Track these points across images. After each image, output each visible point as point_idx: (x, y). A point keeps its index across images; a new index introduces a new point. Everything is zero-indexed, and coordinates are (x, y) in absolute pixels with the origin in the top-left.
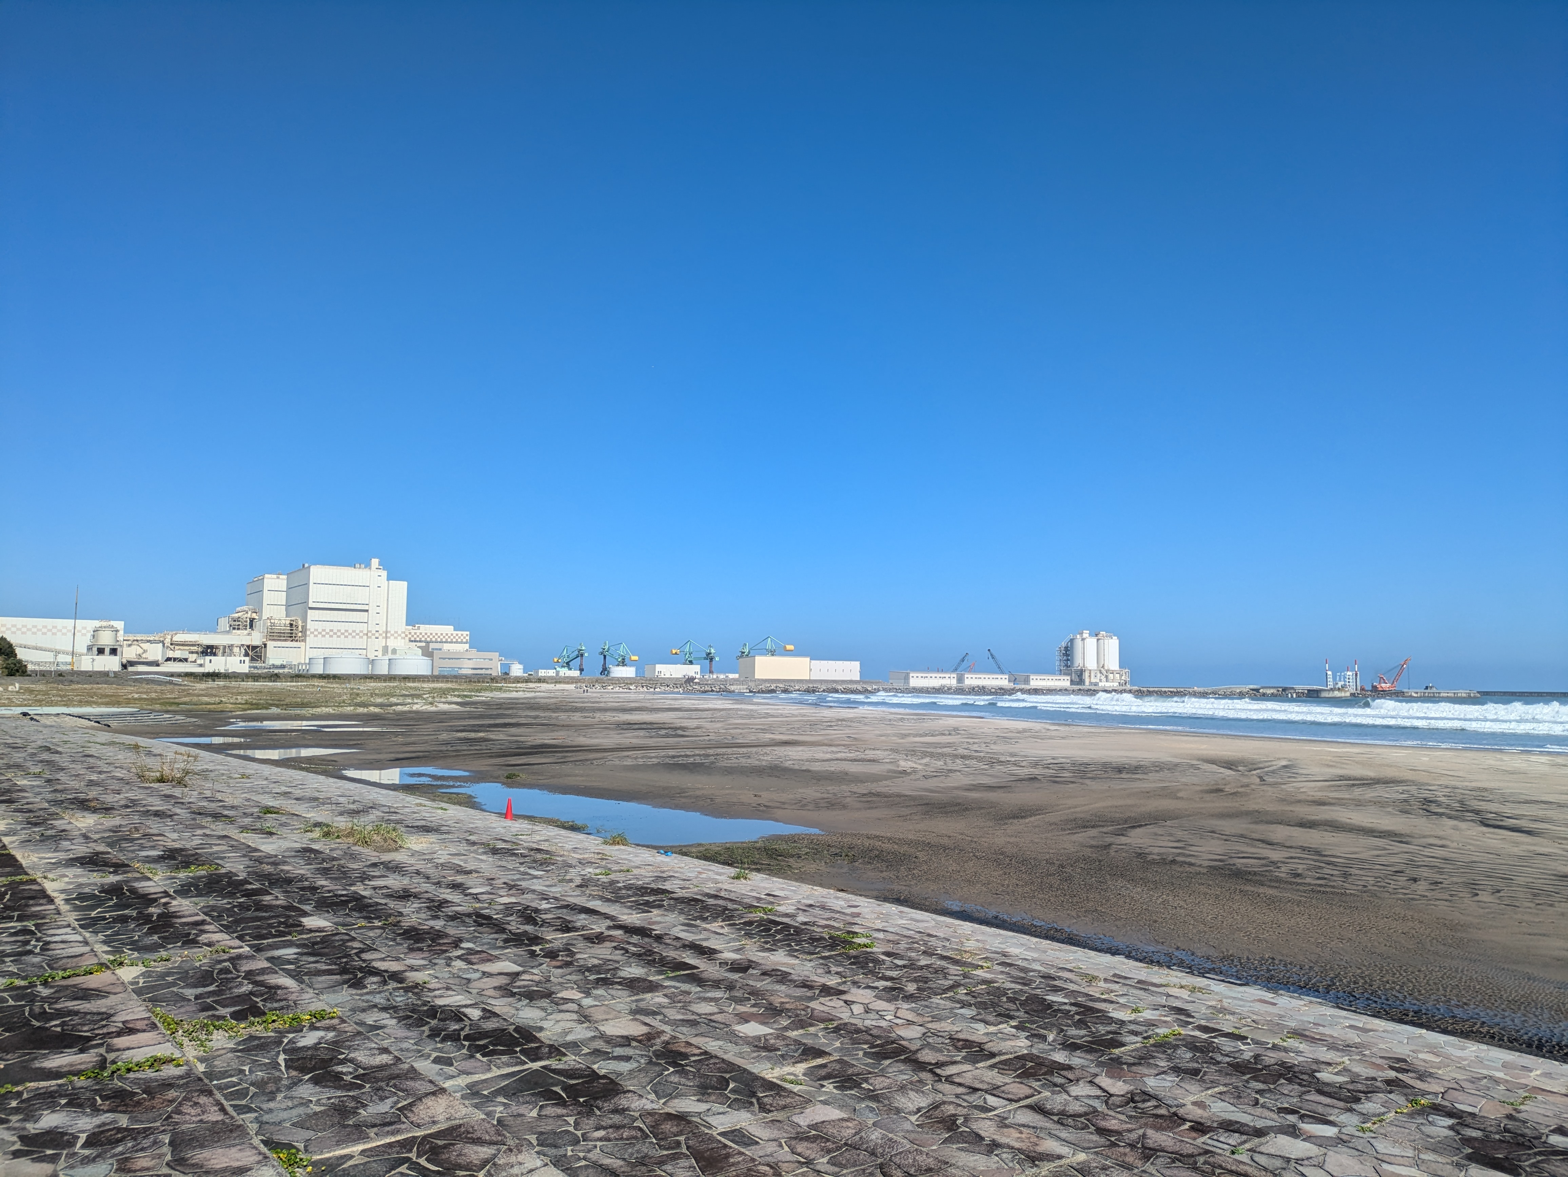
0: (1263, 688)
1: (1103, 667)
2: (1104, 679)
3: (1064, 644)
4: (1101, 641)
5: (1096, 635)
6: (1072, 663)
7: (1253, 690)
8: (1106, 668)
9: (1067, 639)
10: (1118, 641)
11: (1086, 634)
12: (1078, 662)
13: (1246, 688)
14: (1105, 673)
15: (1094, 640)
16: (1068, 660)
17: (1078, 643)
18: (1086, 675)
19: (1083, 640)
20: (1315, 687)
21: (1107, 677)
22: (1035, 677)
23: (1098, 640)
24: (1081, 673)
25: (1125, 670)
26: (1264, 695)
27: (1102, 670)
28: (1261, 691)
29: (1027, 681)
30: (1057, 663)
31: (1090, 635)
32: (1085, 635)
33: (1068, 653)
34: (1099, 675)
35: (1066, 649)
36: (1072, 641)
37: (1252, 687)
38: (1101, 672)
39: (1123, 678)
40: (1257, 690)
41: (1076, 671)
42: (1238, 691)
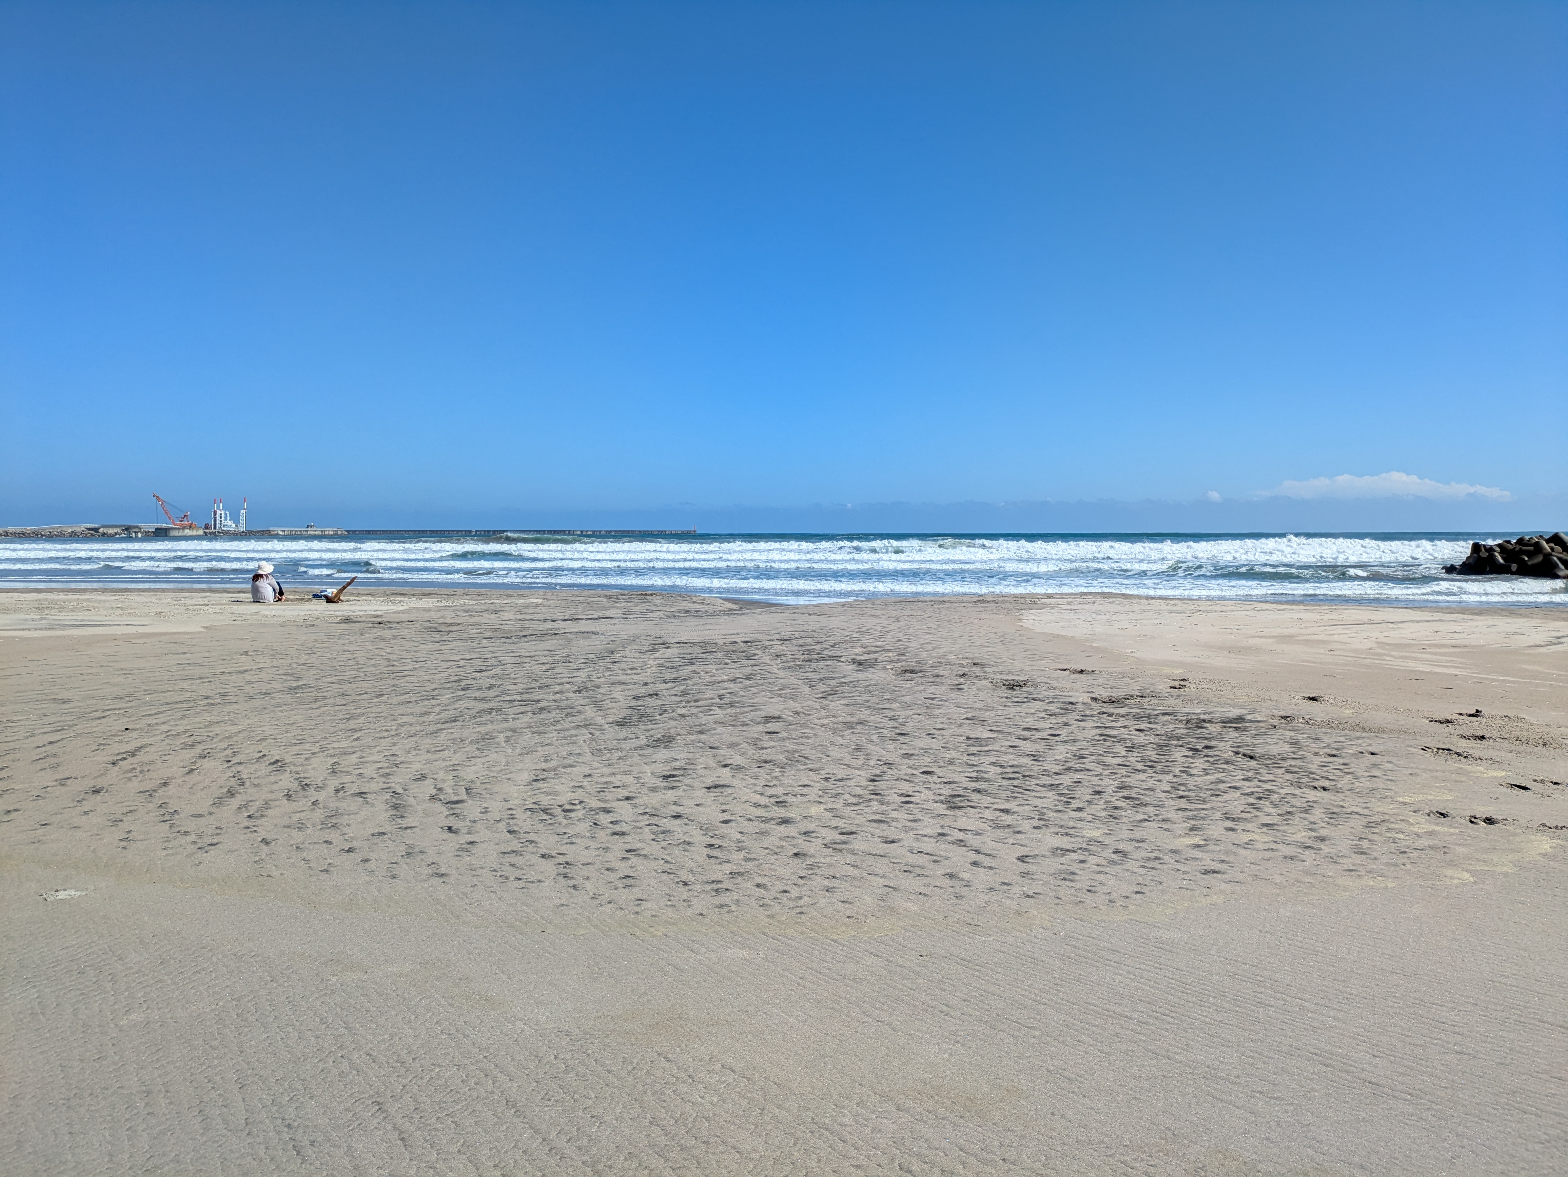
0: (104, 527)
7: (89, 529)
13: (80, 527)
20: (164, 526)
26: (104, 534)
28: (101, 530)
37: (88, 526)
40: (96, 530)
42: (70, 531)
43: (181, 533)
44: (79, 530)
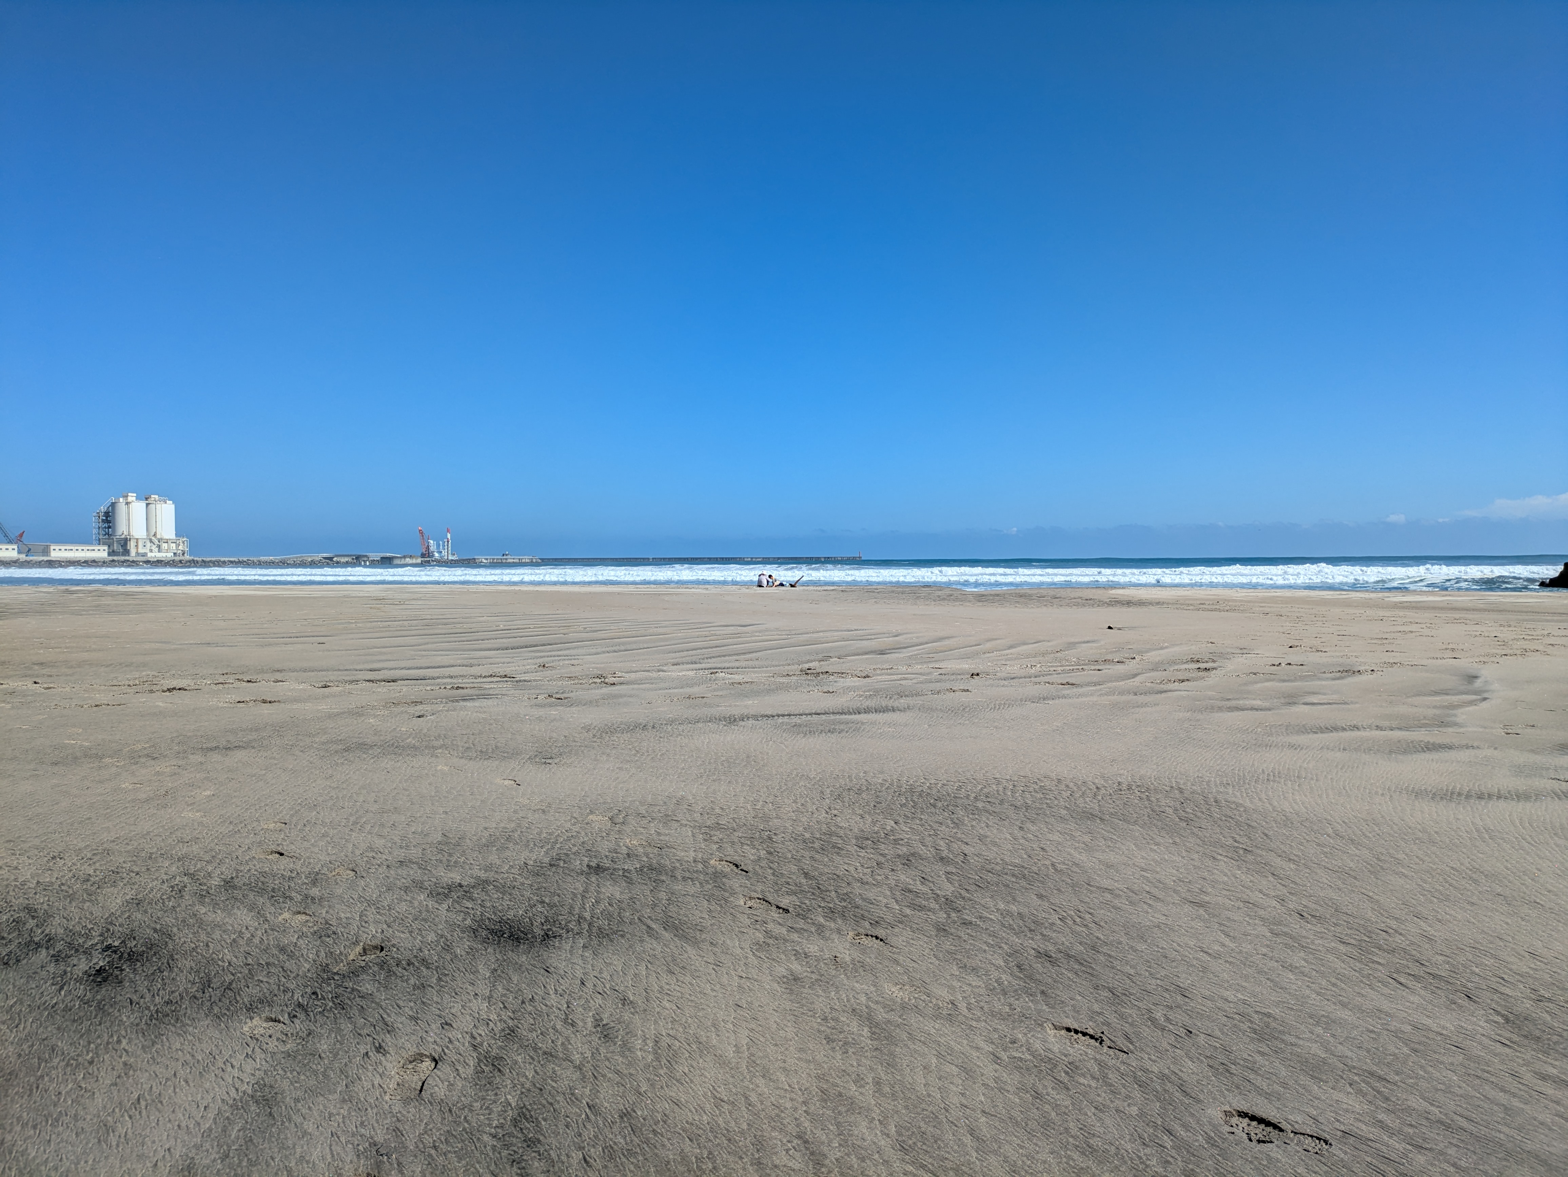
0: (337, 556)
1: (155, 535)
2: (154, 548)
3: (103, 509)
4: (152, 507)
5: (147, 499)
6: (114, 531)
7: (325, 557)
8: (158, 536)
9: (108, 503)
10: (173, 506)
11: (132, 497)
12: (121, 529)
13: (319, 557)
14: (157, 542)
15: (142, 505)
16: (109, 527)
17: (121, 508)
18: (132, 546)
19: (127, 503)
20: (388, 555)
21: (159, 547)
22: (57, 548)
23: (147, 505)
24: (124, 543)
25: (182, 539)
26: (338, 563)
27: (154, 539)
28: (335, 559)
29: (46, 551)
30: (95, 531)
31: (138, 498)
32: (130, 499)
33: (109, 518)
34: (148, 544)
35: (107, 514)
36: (113, 505)
37: (325, 555)
38: (151, 541)
39: (180, 548)
40: (331, 559)
41: (119, 541)
42: (310, 560)
43: (403, 562)
44: (317, 559)
